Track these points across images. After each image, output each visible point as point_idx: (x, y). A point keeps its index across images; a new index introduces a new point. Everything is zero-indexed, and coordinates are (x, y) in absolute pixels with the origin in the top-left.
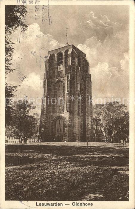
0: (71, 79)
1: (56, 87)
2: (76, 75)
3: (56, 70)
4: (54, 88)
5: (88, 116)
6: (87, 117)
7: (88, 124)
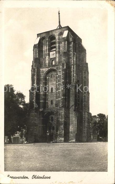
0: (66, 67)
1: (48, 78)
2: (72, 63)
3: (47, 57)
4: (45, 79)
5: (85, 112)
6: (84, 114)
7: (84, 122)
